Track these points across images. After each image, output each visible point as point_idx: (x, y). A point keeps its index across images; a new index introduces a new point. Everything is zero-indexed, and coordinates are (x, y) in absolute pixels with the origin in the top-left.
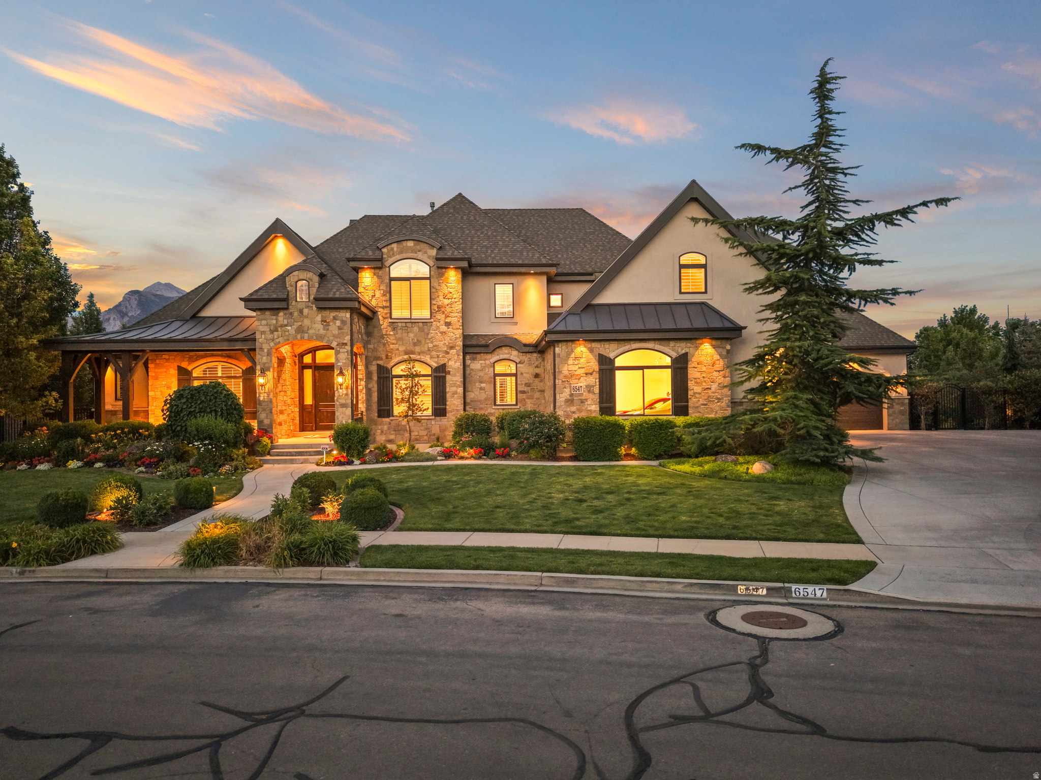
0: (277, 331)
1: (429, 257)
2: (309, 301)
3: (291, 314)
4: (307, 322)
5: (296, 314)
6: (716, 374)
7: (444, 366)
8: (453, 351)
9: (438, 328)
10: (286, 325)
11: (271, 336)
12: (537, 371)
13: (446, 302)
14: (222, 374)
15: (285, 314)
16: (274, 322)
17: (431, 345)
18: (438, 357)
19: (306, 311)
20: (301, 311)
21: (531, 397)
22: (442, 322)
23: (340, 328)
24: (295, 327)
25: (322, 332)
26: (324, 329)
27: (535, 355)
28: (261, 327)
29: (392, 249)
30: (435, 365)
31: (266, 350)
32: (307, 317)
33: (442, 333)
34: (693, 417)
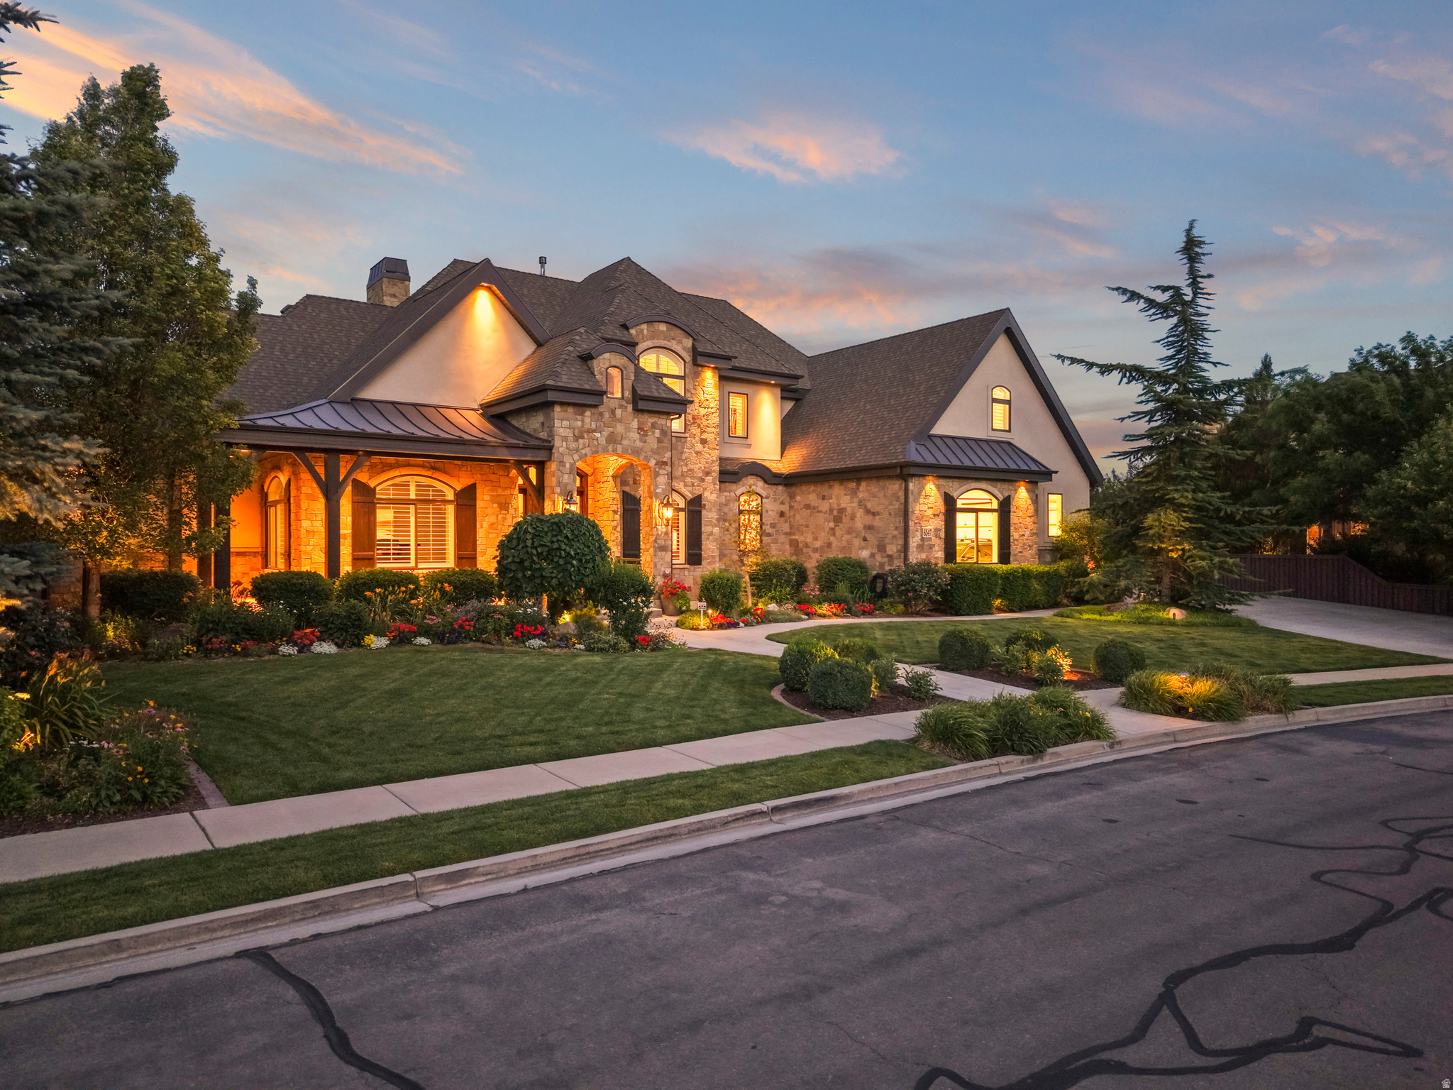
0: (583, 438)
1: (684, 349)
2: (623, 398)
3: (601, 414)
4: (620, 428)
5: (607, 415)
6: (1028, 519)
7: (700, 497)
8: (709, 479)
9: (693, 446)
10: (594, 431)
11: (574, 445)
12: (785, 508)
13: (703, 411)
14: (416, 495)
15: (593, 414)
16: (579, 423)
17: (685, 469)
18: (693, 485)
19: (619, 412)
20: (613, 412)
21: (776, 541)
22: (697, 438)
23: (659, 441)
24: (605, 434)
25: (638, 444)
26: (641, 441)
27: (780, 488)
28: (561, 430)
29: (642, 331)
30: (690, 496)
31: (568, 465)
32: (620, 421)
33: (697, 453)
34: (1013, 565)
